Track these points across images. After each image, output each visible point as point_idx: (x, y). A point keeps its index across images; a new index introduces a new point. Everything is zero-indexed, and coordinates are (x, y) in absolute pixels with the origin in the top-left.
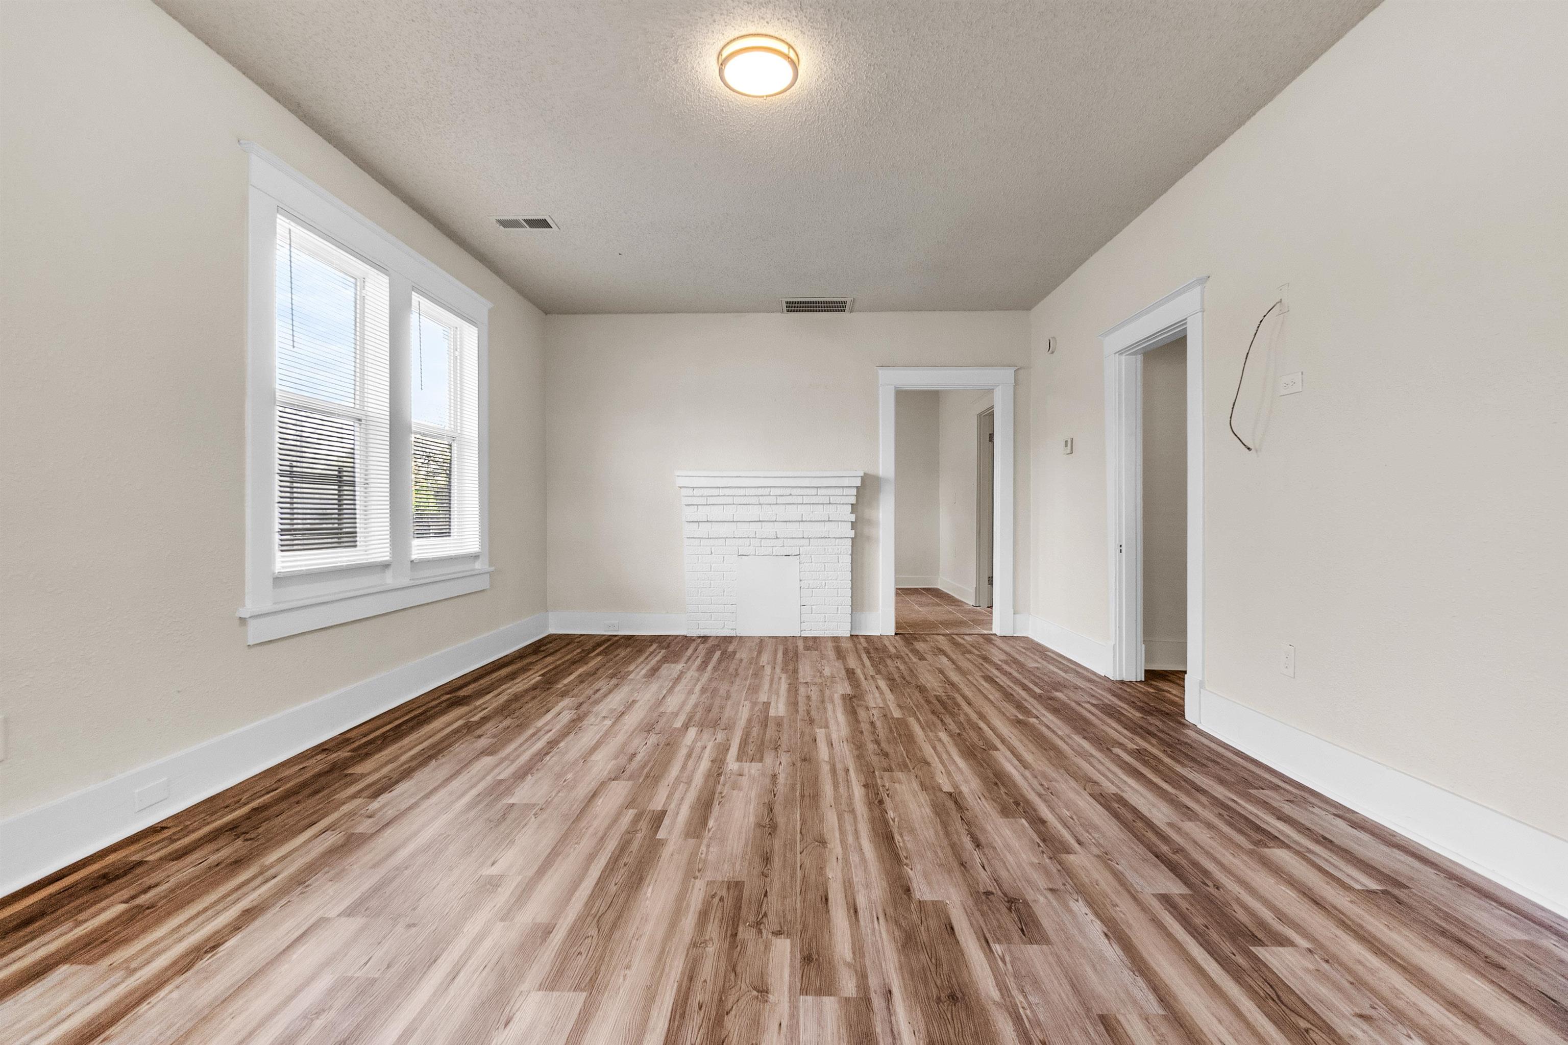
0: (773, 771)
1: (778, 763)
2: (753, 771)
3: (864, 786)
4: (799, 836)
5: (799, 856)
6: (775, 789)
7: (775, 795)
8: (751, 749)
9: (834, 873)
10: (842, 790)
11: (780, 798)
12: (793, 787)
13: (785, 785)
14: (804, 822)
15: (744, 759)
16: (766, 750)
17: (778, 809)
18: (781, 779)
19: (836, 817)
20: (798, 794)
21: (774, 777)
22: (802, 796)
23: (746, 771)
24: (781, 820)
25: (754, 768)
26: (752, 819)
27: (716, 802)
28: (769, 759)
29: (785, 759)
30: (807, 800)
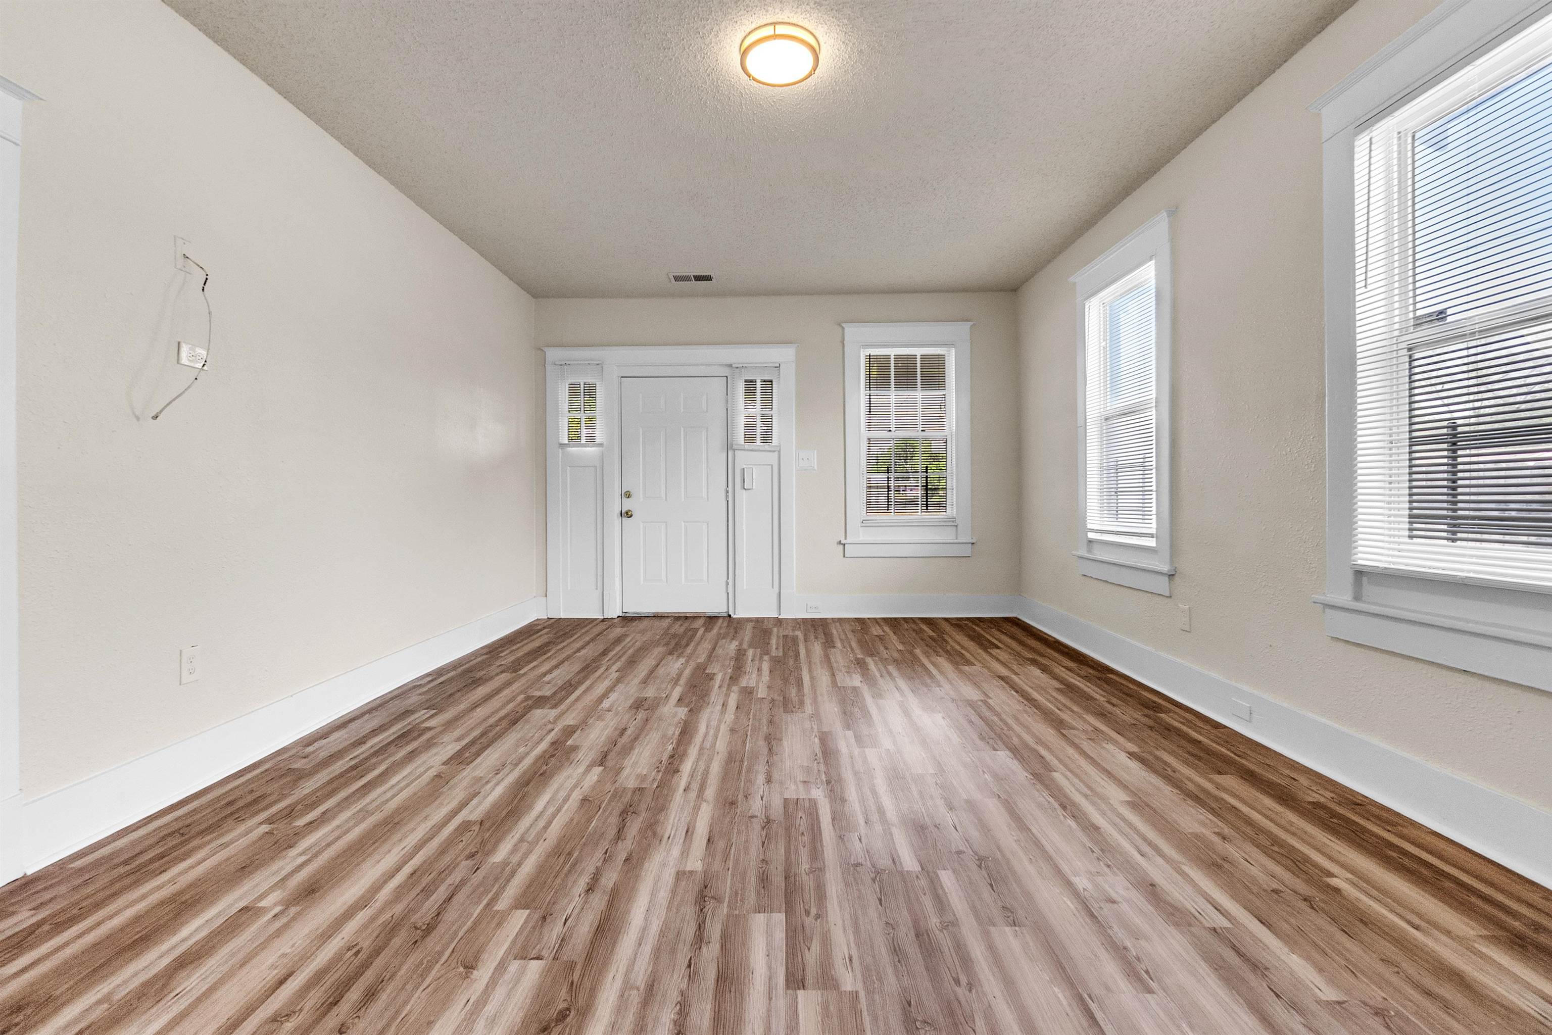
0: (770, 788)
1: (764, 799)
2: (793, 787)
3: (678, 771)
4: (749, 734)
5: (750, 724)
6: (767, 767)
7: (768, 762)
8: (802, 823)
9: (730, 716)
10: (702, 765)
11: (763, 759)
12: (749, 770)
13: (757, 772)
14: (744, 742)
15: (807, 805)
16: (782, 819)
17: (765, 751)
18: (761, 779)
19: (717, 745)
20: (746, 763)
21: (769, 780)
22: (742, 761)
23: (801, 787)
24: (762, 743)
25: (793, 791)
26: (785, 743)
27: (820, 755)
28: (777, 803)
29: (756, 806)
30: (738, 757)
